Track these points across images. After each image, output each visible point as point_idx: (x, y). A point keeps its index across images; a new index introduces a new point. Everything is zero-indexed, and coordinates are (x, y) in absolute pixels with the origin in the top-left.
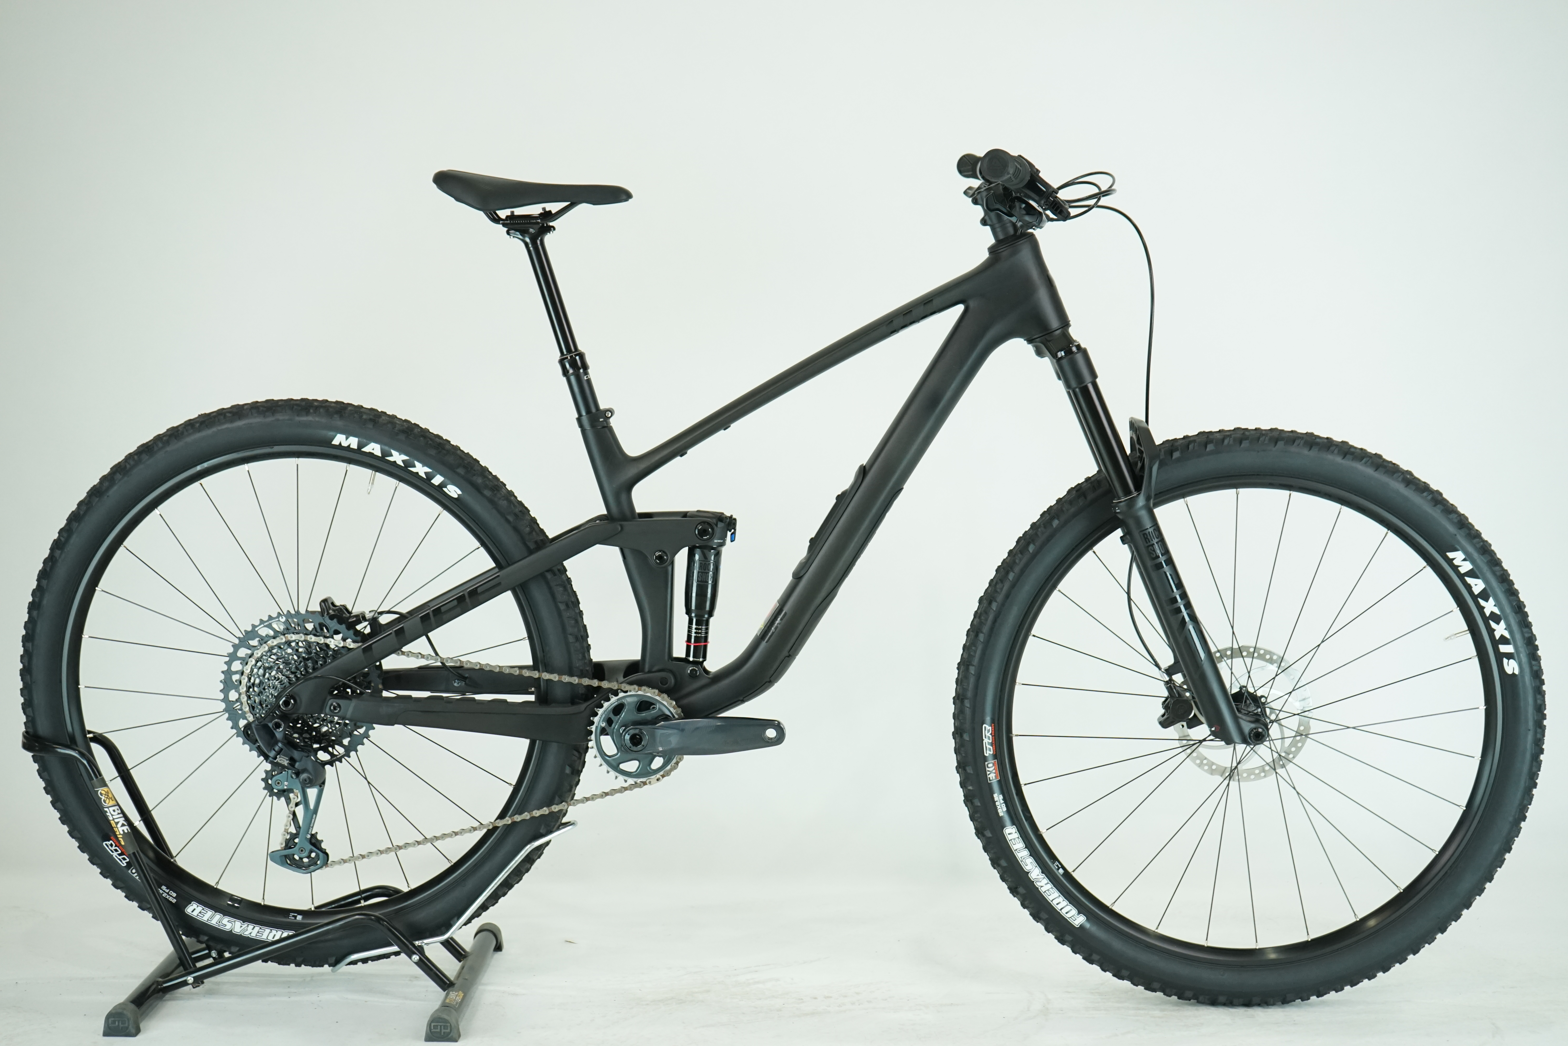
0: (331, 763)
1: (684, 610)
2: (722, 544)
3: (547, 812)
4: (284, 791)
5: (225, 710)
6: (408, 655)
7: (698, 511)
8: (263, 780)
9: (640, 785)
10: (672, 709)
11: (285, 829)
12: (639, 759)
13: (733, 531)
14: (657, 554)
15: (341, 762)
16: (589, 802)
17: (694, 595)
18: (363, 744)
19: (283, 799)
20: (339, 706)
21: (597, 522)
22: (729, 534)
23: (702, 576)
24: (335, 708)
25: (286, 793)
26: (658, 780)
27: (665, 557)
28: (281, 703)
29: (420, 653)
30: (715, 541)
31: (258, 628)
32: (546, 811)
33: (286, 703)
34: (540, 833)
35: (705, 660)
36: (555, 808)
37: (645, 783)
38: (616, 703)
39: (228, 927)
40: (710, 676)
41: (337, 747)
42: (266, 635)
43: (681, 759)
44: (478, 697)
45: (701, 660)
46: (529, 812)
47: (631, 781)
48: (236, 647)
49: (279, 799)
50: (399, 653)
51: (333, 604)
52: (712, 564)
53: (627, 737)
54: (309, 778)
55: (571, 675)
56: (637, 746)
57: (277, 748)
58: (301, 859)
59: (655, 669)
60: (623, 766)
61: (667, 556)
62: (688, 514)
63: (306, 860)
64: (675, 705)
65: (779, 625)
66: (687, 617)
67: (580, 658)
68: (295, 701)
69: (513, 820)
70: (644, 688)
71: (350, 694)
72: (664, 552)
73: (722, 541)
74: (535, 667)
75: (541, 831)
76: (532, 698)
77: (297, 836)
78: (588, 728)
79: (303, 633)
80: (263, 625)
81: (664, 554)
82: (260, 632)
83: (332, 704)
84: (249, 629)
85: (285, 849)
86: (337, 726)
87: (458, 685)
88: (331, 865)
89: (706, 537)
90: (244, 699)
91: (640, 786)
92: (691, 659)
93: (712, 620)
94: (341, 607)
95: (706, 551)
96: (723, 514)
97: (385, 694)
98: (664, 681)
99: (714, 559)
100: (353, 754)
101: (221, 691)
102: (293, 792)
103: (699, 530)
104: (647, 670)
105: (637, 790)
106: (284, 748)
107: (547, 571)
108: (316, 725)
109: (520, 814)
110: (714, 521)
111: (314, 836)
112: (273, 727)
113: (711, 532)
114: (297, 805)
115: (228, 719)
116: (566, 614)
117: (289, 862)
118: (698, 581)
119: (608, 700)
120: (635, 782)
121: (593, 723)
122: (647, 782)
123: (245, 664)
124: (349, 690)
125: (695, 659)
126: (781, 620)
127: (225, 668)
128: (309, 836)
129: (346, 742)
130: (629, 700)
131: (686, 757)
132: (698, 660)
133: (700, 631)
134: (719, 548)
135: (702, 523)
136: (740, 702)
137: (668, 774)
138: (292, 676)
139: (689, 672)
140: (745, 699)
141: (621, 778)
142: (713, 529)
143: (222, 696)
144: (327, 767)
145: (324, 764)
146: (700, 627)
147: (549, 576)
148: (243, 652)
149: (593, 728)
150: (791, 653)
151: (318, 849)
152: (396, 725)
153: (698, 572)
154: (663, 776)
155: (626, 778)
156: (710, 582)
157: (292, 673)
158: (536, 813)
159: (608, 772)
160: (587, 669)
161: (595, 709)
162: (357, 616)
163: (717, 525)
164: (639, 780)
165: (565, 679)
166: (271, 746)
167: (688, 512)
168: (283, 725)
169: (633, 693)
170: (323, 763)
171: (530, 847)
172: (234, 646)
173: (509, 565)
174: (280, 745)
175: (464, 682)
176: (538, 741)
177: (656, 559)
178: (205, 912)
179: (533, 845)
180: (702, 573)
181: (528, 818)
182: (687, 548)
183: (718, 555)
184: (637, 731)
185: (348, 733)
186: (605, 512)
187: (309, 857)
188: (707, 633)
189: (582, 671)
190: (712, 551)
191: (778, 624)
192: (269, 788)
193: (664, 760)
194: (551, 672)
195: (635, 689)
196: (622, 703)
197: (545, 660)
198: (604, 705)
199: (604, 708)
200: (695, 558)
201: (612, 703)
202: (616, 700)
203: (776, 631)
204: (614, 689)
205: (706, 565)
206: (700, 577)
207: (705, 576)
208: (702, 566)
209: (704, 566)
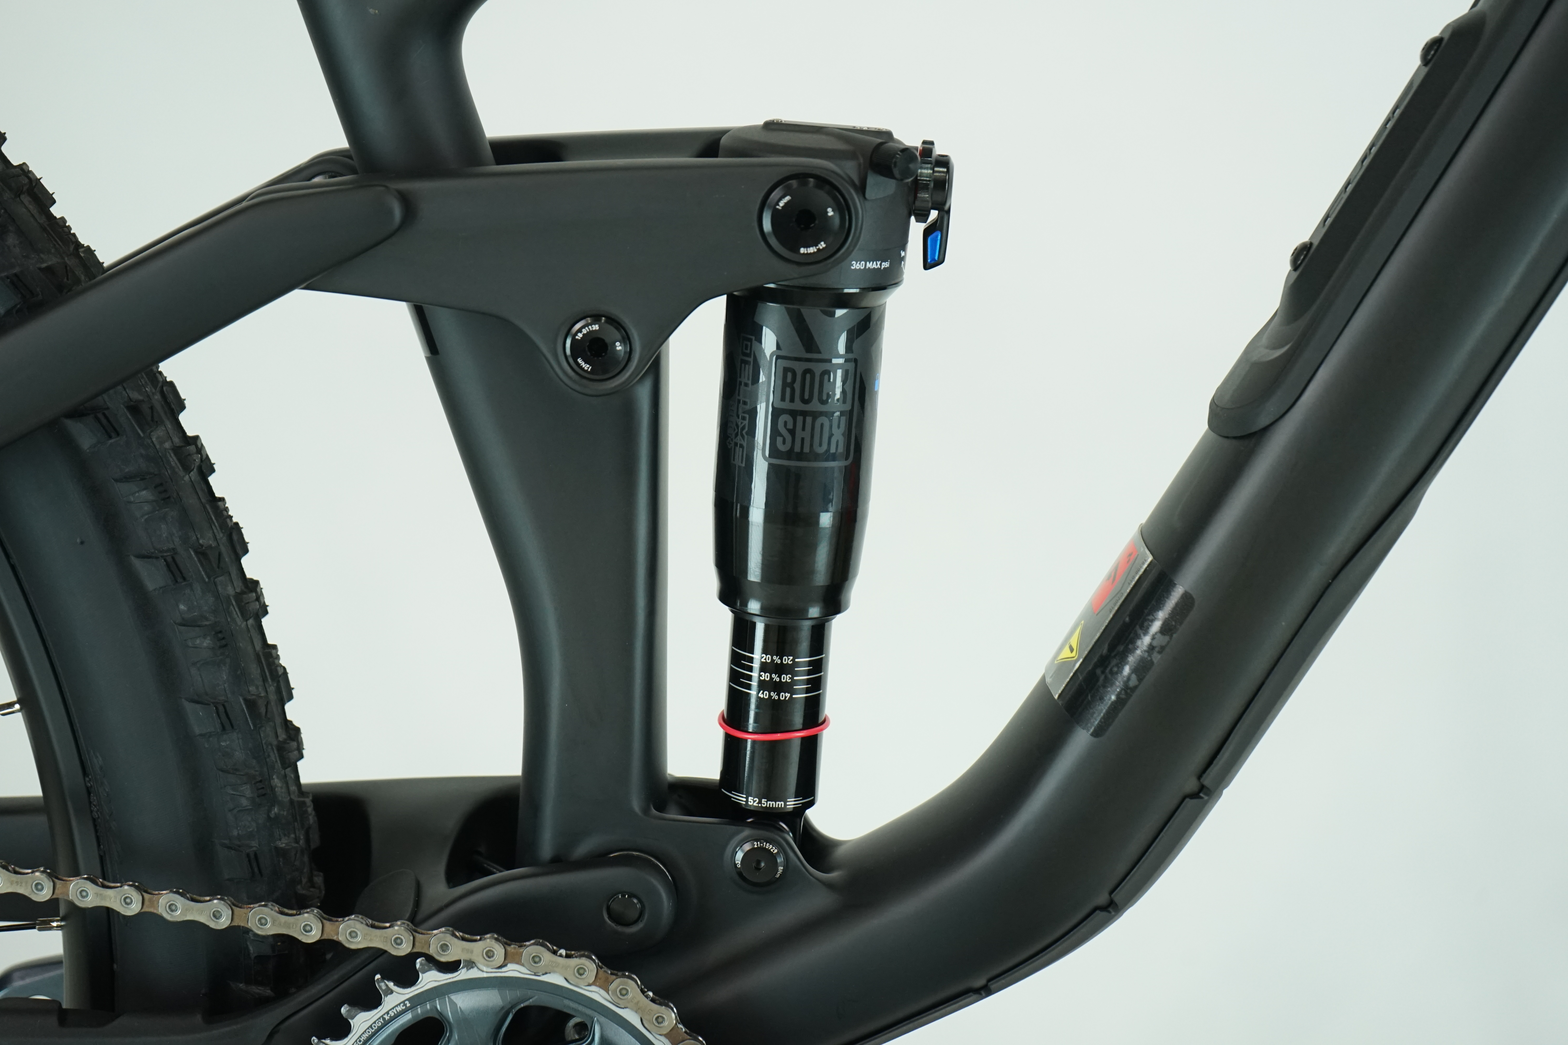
1: (711, 581)
7: (771, 126)
10: (662, 1043)
13: (934, 214)
14: (583, 329)
17: (757, 515)
21: (317, 180)
22: (916, 229)
23: (792, 432)
27: (619, 347)
30: (857, 266)
35: (811, 804)
38: (408, 1017)
40: (834, 875)
45: (791, 804)
52: (839, 373)
59: (582, 849)
61: (627, 339)
62: (724, 140)
64: (675, 1028)
65: (1156, 657)
66: (725, 616)
70: (531, 949)
72: (613, 321)
73: (886, 265)
81: (612, 333)
89: (812, 250)
92: (749, 792)
93: (838, 625)
95: (811, 314)
96: (888, 135)
98: (624, 910)
99: (849, 348)
103: (777, 217)
104: (546, 852)
107: (76, 413)
110: (850, 169)
113: (837, 221)
118: (774, 452)
119: (372, 1001)
125: (766, 803)
126: (1166, 629)
130: (465, 1001)
132: (781, 804)
133: (786, 678)
134: (872, 300)
135: (794, 183)
139: (738, 859)
142: (844, 209)
146: (787, 660)
150: (1207, 781)
153: (776, 413)
161: (314, 1040)
163: (862, 189)
167: (723, 132)
169: (479, 972)
177: (575, 355)
180: (793, 414)
182: (722, 301)
183: (866, 329)
186: (338, 140)
188: (816, 684)
190: (840, 313)
191: (1151, 648)
195: (490, 954)
196: (437, 1016)
197: (90, 803)
198: (350, 1021)
199: (350, 1036)
200: (755, 343)
201: (388, 1013)
202: (407, 1002)
203: (1140, 680)
204: (394, 952)
205: (808, 376)
206: (781, 435)
207: (803, 429)
208: (792, 385)
209: (797, 386)
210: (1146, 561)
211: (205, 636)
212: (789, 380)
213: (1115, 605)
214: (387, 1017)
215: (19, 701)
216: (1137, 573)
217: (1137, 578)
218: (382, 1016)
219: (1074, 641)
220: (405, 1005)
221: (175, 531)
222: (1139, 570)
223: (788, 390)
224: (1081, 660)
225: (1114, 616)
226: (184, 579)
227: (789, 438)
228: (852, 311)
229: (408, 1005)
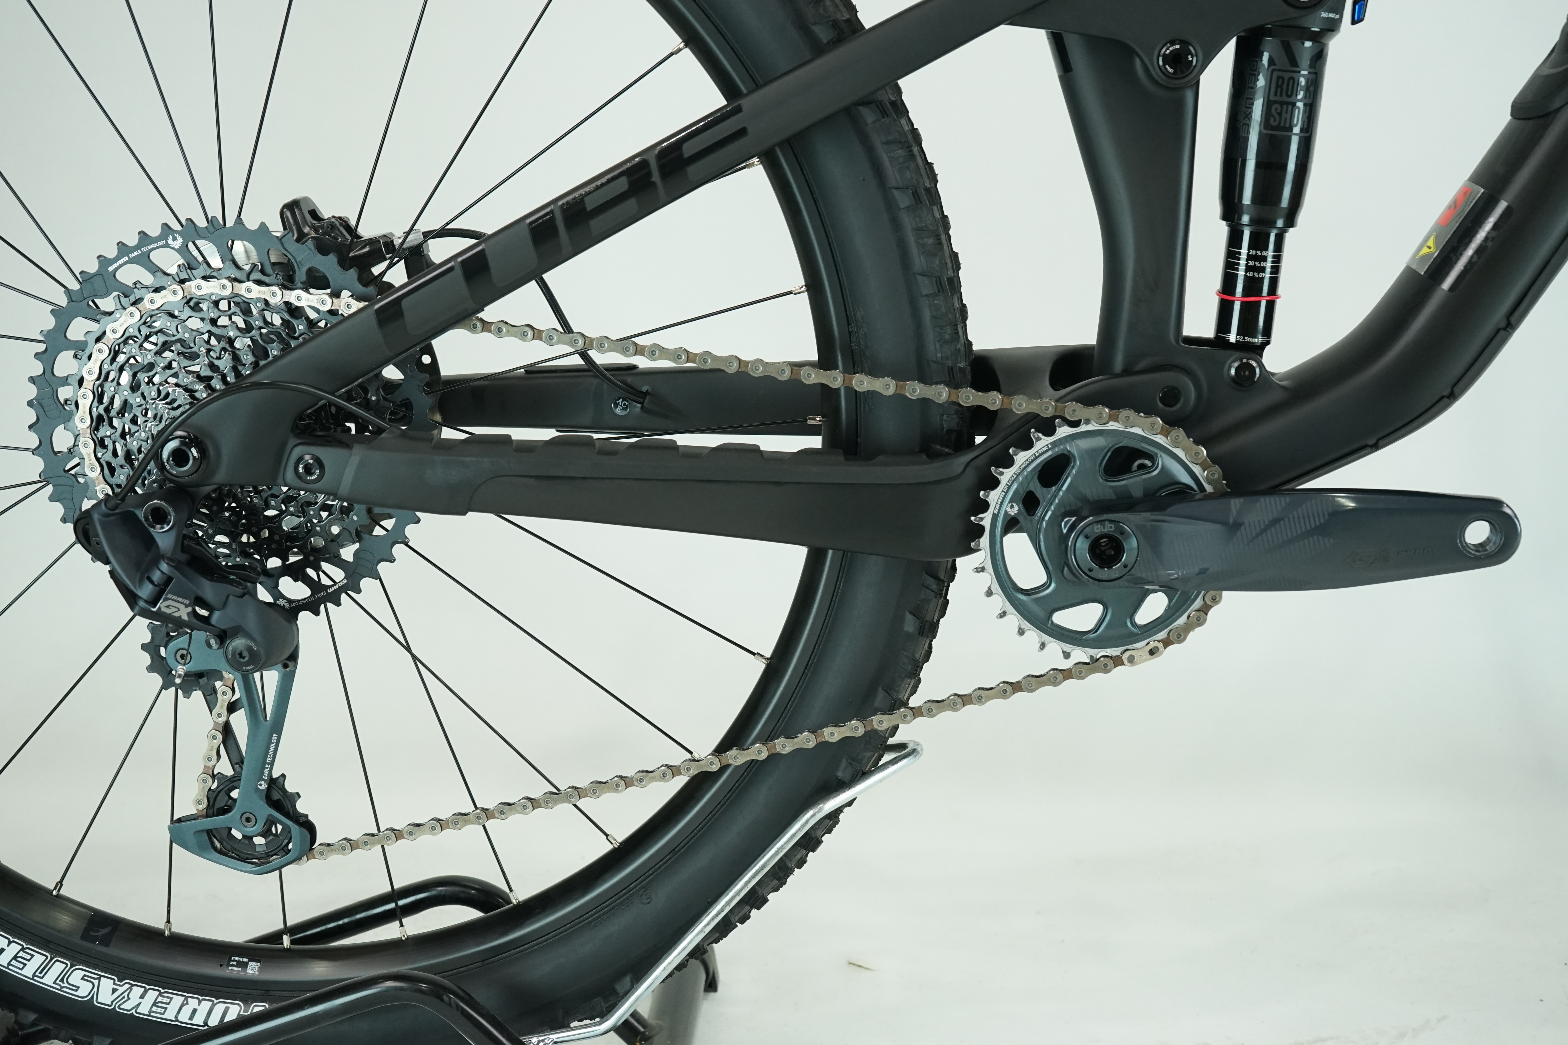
0: (312, 606)
2: (1332, 27)
3: (861, 732)
4: (200, 675)
5: (45, 479)
6: (500, 330)
8: (144, 647)
9: (1105, 665)
10: (1197, 470)
11: (205, 767)
12: (1105, 600)
14: (1168, 50)
15: (338, 604)
16: (969, 708)
17: (1250, 165)
18: (392, 560)
19: (198, 695)
20: (321, 466)
23: (1280, 114)
24: (308, 470)
25: (203, 681)
26: (1152, 652)
28: (165, 455)
29: (529, 326)
30: (1324, 15)
31: (115, 266)
32: (856, 728)
33: (179, 457)
34: (837, 777)
35: (1266, 344)
36: (881, 722)
37: (1117, 661)
38: (1050, 453)
39: (84, 990)
40: (1279, 384)
41: (325, 566)
42: (135, 284)
43: (1216, 600)
44: (684, 440)
45: (1256, 342)
46: (812, 731)
47: (1080, 655)
48: (63, 316)
49: (187, 695)
50: (475, 326)
51: (314, 214)
52: (1304, 79)
53: (1083, 545)
54: (250, 649)
55: (925, 380)
56: (1110, 567)
57: (156, 576)
58: (248, 838)
60: (1062, 618)
61: (1179, 65)
63: (259, 841)
64: (1205, 460)
65: (1487, 244)
66: (1223, 229)
67: (947, 336)
68: (202, 451)
69: (774, 751)
70: (1124, 413)
71: (353, 432)
73: (1334, 16)
74: (825, 361)
75: (840, 774)
76: (815, 442)
77: (234, 784)
78: (973, 518)
79: (228, 278)
80: (126, 259)
81: (1186, 50)
82: (121, 276)
83: (300, 459)
84: (93, 267)
85: (207, 816)
86: (324, 514)
87: (625, 413)
88: (322, 853)
90: (87, 448)
91: (1106, 670)
92: (1233, 338)
93: (1290, 236)
94: (333, 220)
95: (1292, 44)
97: (448, 433)
98: (1171, 396)
100: (366, 583)
101: (30, 427)
102: (221, 678)
104: (1118, 364)
105: (1096, 678)
106: (176, 574)
107: (864, 102)
108: (270, 513)
109: (790, 735)
111: (275, 784)
112: (146, 519)
114: (232, 708)
115: (51, 499)
116: (908, 222)
117: (218, 845)
118: (1268, 127)
119: (1027, 445)
120: (1092, 657)
121: (984, 506)
122: (1125, 657)
123: (85, 357)
124: (352, 426)
125: (1247, 339)
126: (1494, 227)
127: (37, 368)
128: (264, 786)
129: (348, 553)
130: (1084, 443)
131: (1228, 596)
132: (1251, 341)
133: (1259, 263)
134: (1326, 37)
136: (1369, 449)
137: (1180, 636)
138: (199, 387)
139: (1233, 372)
140: (1381, 443)
141: (1055, 647)
143: (33, 440)
144: (304, 616)
145: (295, 608)
146: (1260, 252)
147: (868, 116)
148: (79, 328)
149: (986, 520)
151: (287, 815)
152: (470, 513)
153: (1271, 103)
154: (1167, 643)
155: (1068, 648)
156: (1296, 130)
157: (200, 378)
158: (832, 734)
159: (1021, 632)
160: (962, 365)
161: (993, 468)
162: (372, 242)
164: (1099, 653)
165: (914, 390)
166: (143, 572)
168: (172, 514)
169: (1093, 427)
170: (294, 605)
171: (812, 816)
172: (57, 312)
173: (758, 87)
174: (164, 567)
175: (639, 405)
176: (830, 552)
177: (1164, 63)
178: (29, 957)
179: (821, 809)
180: (1281, 103)
181: (811, 745)
183: (1319, 58)
184: (1109, 528)
185: (353, 532)
187: (265, 834)
188: (1276, 270)
189: (951, 370)
190: (1308, 43)
191: (1484, 238)
192: (159, 666)
193: (1170, 600)
194: (875, 372)
195: (1100, 415)
196: (1066, 453)
197: (851, 341)
198: (1014, 457)
199: (1014, 466)
200: (1259, 62)
201: (1037, 452)
202: (1049, 445)
203: (1479, 258)
204: (1043, 415)
205: (1291, 81)
206: (1273, 116)
207: (1287, 113)
208: (1281, 87)
209: (1285, 87)
210: (1479, 192)
211: (930, 237)
212: (1280, 83)
213: (1460, 218)
214: (1037, 454)
215: (805, 286)
216: (1474, 199)
217: (1474, 201)
218: (1034, 454)
219: (1431, 243)
220: (1048, 447)
221: (913, 176)
222: (1475, 197)
223: (1279, 90)
224: (1438, 251)
225: (1460, 224)
226: (921, 202)
227: (1277, 117)
228: (1316, 44)
229: (1050, 447)
